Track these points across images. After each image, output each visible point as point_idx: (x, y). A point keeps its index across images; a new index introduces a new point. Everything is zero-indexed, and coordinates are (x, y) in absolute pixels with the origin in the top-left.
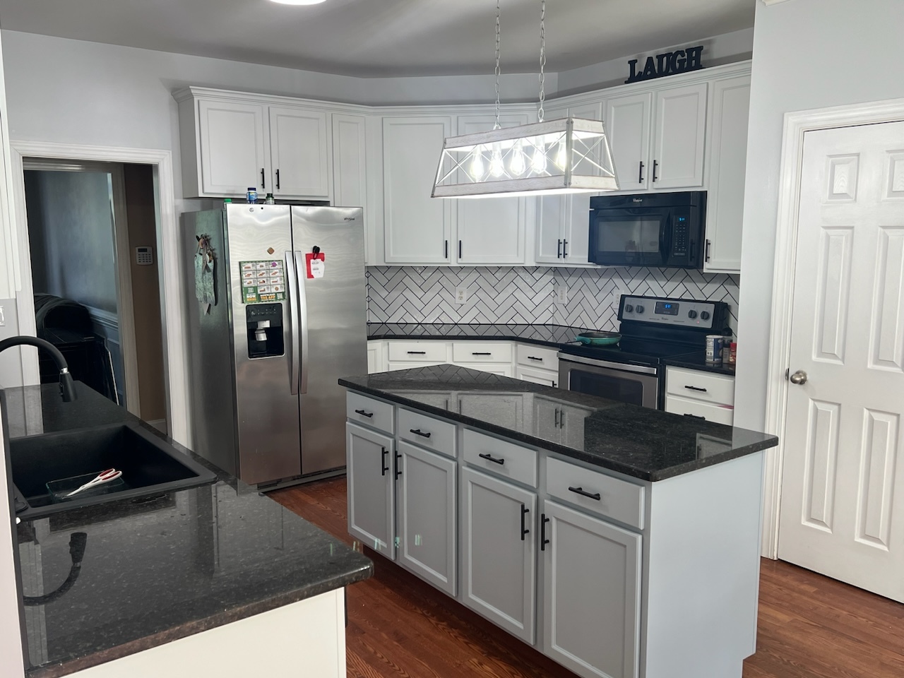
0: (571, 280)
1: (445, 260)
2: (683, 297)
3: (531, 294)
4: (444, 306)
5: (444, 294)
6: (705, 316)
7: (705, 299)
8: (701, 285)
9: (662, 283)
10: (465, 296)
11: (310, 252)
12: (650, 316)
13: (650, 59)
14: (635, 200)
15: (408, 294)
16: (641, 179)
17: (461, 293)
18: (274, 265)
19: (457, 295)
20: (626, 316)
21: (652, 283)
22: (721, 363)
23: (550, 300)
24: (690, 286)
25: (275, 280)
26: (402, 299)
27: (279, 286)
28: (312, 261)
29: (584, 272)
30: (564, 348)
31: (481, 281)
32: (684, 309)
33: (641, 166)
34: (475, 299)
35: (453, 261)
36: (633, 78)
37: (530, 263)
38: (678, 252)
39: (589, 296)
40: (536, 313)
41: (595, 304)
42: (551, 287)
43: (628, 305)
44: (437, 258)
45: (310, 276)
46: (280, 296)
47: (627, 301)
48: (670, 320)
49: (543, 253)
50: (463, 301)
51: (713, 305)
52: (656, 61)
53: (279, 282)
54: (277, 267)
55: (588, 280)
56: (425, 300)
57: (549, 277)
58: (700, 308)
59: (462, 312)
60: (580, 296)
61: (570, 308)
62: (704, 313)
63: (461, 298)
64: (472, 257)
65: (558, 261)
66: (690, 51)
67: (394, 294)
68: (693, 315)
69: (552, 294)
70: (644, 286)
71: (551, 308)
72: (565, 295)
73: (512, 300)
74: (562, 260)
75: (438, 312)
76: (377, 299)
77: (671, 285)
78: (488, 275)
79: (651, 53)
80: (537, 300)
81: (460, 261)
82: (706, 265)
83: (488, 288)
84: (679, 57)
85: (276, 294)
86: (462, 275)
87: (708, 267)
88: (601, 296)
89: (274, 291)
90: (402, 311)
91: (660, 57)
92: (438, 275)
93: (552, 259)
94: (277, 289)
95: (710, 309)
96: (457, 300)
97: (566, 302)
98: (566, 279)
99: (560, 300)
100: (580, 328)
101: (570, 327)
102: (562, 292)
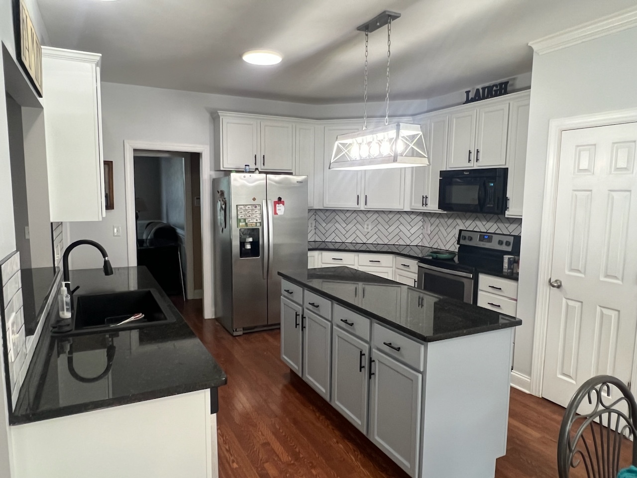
0: (433, 220)
2: (496, 232)
3: (409, 228)
4: (358, 232)
5: (358, 226)
6: (508, 244)
7: (509, 234)
8: (507, 225)
9: (484, 223)
10: (370, 228)
11: (277, 200)
12: (476, 242)
13: (478, 90)
14: (465, 173)
15: (337, 225)
16: (469, 160)
17: (368, 225)
18: (256, 207)
19: (366, 226)
20: (462, 242)
21: (478, 223)
22: (512, 273)
23: (420, 231)
24: (501, 225)
25: (256, 215)
26: (334, 228)
27: (258, 219)
28: (277, 205)
29: (439, 216)
30: (421, 260)
31: (380, 219)
32: (496, 239)
33: (470, 152)
34: (376, 229)
35: (362, 207)
36: (468, 101)
37: (407, 209)
38: (489, 204)
39: (442, 229)
40: (412, 239)
41: (445, 234)
42: (421, 223)
43: (463, 236)
44: (351, 204)
45: (276, 213)
46: (258, 224)
47: (463, 233)
48: (487, 245)
49: (414, 203)
50: (369, 230)
51: (513, 237)
52: (481, 91)
53: (258, 216)
54: (257, 208)
55: (442, 220)
56: (347, 228)
57: (419, 218)
58: (505, 239)
59: (368, 236)
60: (437, 229)
61: (431, 236)
62: (507, 242)
63: (367, 228)
64: (373, 205)
65: (422, 208)
66: (501, 84)
67: (330, 225)
68: (500, 243)
69: (422, 228)
70: (474, 224)
71: (421, 236)
72: (429, 229)
73: (398, 230)
74: (425, 208)
75: (354, 236)
76: (320, 227)
77: (489, 225)
78: (384, 216)
79: (480, 87)
80: (413, 231)
81: (366, 207)
82: (507, 213)
83: (384, 223)
84: (495, 88)
85: (256, 223)
86: (369, 215)
87: (508, 214)
88: (449, 230)
89: (256, 221)
90: (334, 235)
91: (484, 89)
92: (355, 215)
93: (419, 207)
94: (257, 220)
95: (511, 239)
96: (365, 230)
97: (429, 233)
98: (430, 219)
99: (426, 232)
100: (437, 248)
101: (431, 248)
102: (427, 227)
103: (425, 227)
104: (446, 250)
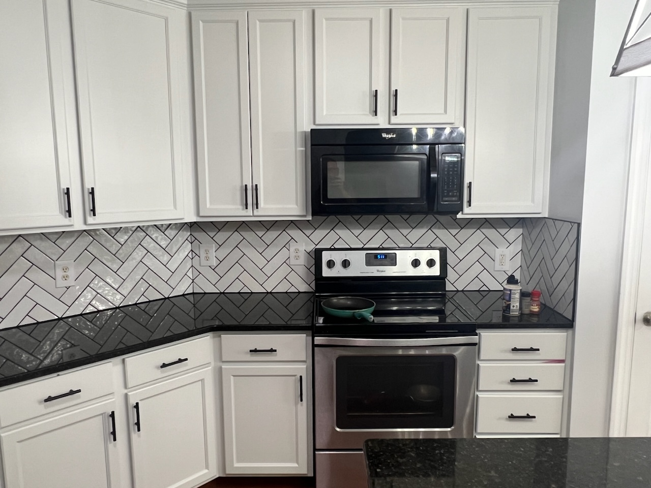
0: (221, 236)
1: (66, 221)
3: (166, 258)
4: (37, 294)
5: (36, 275)
6: (431, 263)
10: (72, 273)
12: (362, 269)
14: (384, 135)
16: (376, 111)
17: (65, 269)
19: (59, 273)
21: (343, 233)
23: (189, 262)
31: (95, 249)
34: (89, 275)
35: (76, 222)
40: (173, 282)
41: (261, 262)
42: (188, 246)
43: (328, 261)
47: (326, 256)
48: (387, 271)
49: (211, 204)
50: (71, 282)
51: (438, 251)
55: (249, 235)
58: (423, 256)
59: (68, 299)
60: (237, 254)
61: (221, 270)
62: (429, 260)
63: (65, 278)
65: (244, 213)
68: (416, 263)
73: (142, 270)
75: (27, 305)
80: (173, 266)
83: (106, 258)
92: (21, 246)
95: (436, 255)
96: (61, 283)
97: (214, 263)
98: (212, 234)
99: (204, 262)
100: (239, 293)
101: (223, 293)
102: (207, 252)
103: (203, 255)
104: (268, 293)
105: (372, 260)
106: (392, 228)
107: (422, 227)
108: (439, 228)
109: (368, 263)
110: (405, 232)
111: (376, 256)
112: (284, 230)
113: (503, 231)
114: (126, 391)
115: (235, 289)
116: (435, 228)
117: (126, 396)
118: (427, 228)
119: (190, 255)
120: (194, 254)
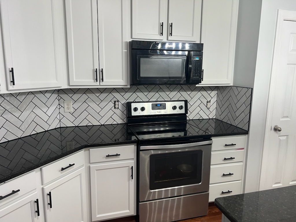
0: (76, 97)
12: (151, 111)
20: (134, 113)
23: (57, 111)
32: (169, 105)
38: (195, 76)
39: (93, 105)
40: (50, 122)
41: (98, 110)
47: (133, 106)
48: (162, 112)
51: (184, 102)
55: (91, 96)
60: (85, 105)
61: (76, 114)
62: (180, 106)
65: (95, 84)
68: (174, 108)
72: (71, 106)
73: (33, 115)
80: (49, 112)
97: (72, 110)
98: (71, 95)
99: (66, 110)
100: (86, 126)
101: (78, 126)
102: (68, 105)
103: (66, 106)
104: (102, 125)
105: (155, 107)
106: (162, 92)
107: (175, 91)
108: (183, 91)
109: (153, 109)
110: (168, 93)
111: (156, 105)
112: (110, 93)
113: (209, 92)
114: (42, 186)
115: (84, 124)
116: (181, 91)
117: (43, 189)
118: (177, 91)
119: (58, 107)
120: (60, 106)
